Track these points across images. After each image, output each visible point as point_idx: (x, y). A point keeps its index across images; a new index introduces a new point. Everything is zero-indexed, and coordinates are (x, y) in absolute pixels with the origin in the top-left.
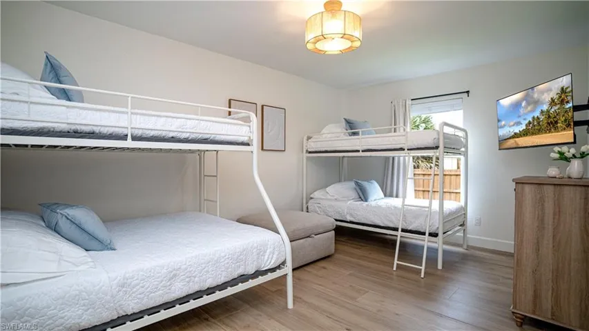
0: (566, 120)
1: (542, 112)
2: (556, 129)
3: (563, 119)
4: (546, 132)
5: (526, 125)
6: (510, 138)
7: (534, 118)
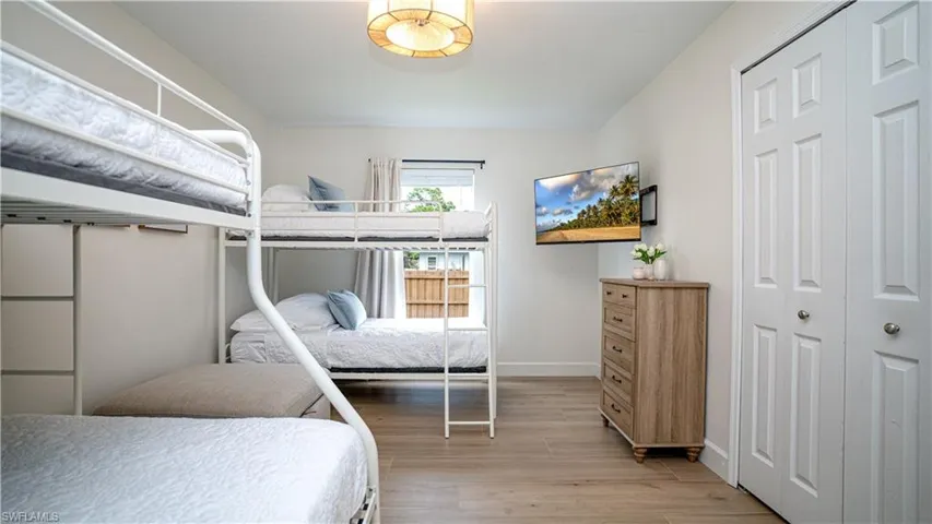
0: (631, 214)
1: (601, 201)
2: (619, 223)
3: (627, 212)
4: (605, 226)
5: (579, 215)
6: (555, 229)
7: (589, 206)
